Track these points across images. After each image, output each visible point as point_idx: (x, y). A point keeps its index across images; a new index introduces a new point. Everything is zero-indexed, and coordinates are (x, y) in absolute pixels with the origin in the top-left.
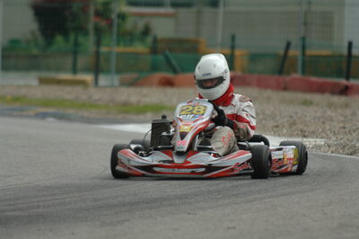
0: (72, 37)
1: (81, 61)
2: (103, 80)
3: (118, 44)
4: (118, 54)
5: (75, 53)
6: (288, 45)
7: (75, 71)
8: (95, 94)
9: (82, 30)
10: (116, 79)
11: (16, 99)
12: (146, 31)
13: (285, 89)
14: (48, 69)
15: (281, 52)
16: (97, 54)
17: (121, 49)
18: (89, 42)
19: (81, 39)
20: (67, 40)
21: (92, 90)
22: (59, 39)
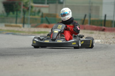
3: (30, 15)
7: (16, 23)
8: (24, 29)
12: (39, 12)
14: (8, 22)
20: (14, 14)
22: (11, 13)
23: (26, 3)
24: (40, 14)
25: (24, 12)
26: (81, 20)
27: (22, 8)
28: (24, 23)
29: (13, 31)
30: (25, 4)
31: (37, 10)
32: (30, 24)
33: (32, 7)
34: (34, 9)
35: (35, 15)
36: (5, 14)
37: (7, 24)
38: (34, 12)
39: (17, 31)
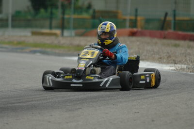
0: (49, 10)
1: (54, 23)
2: (66, 33)
3: (74, 13)
4: (75, 19)
5: (51, 18)
6: (166, 14)
7: (51, 27)
8: (62, 41)
9: (54, 6)
10: (73, 32)
11: (19, 43)
12: (89, 7)
13: (165, 38)
14: (36, 27)
15: (163, 18)
16: (63, 19)
17: (76, 16)
18: (58, 13)
19: (54, 11)
20: (46, 11)
21: (60, 38)
22: (42, 10)
26: (159, 20)
35: (81, 13)
37: (35, 30)
38: (81, 8)
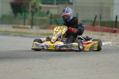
2: (34, 27)
3: (39, 16)
7: (24, 24)
8: (32, 31)
12: (48, 13)
13: (95, 31)
14: (15, 24)
17: (40, 18)
20: (22, 15)
22: (19, 14)
23: (35, 3)
24: (49, 15)
25: (33, 13)
26: (91, 21)
27: (30, 9)
28: (32, 24)
29: (21, 33)
30: (33, 5)
31: (46, 10)
32: (39, 25)
33: (40, 8)
34: (42, 10)
35: (43, 16)
36: (13, 15)
38: (43, 13)
39: (25, 33)
